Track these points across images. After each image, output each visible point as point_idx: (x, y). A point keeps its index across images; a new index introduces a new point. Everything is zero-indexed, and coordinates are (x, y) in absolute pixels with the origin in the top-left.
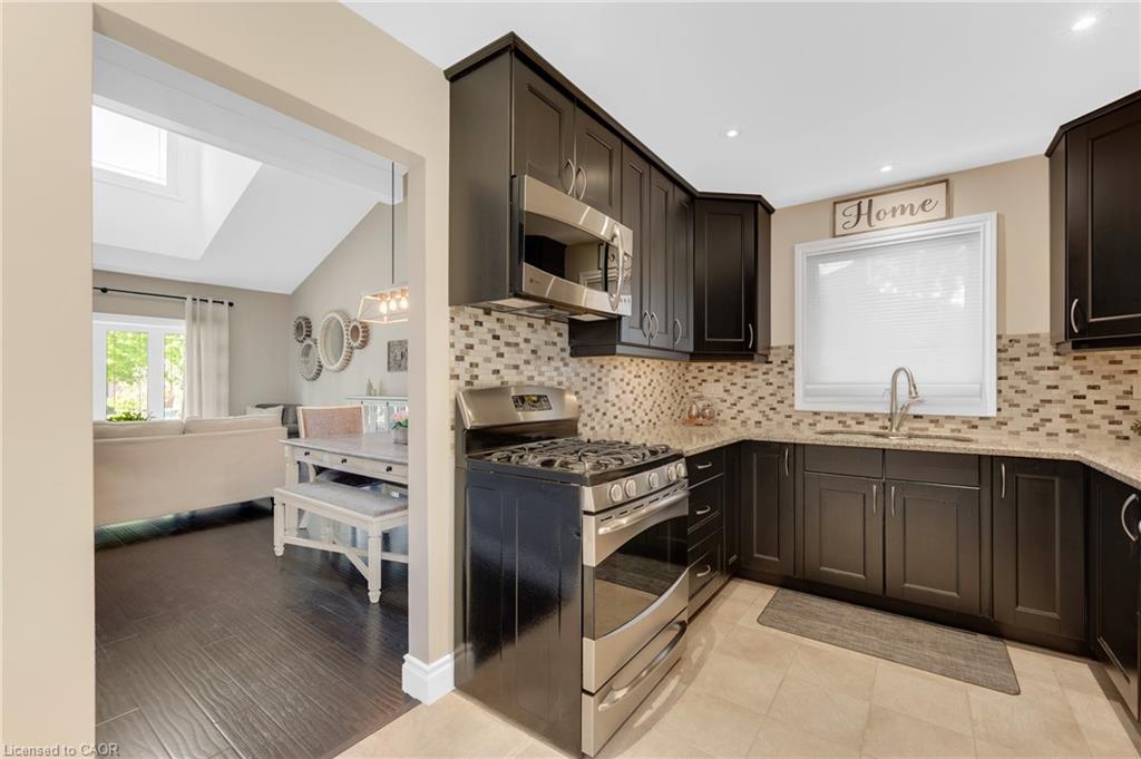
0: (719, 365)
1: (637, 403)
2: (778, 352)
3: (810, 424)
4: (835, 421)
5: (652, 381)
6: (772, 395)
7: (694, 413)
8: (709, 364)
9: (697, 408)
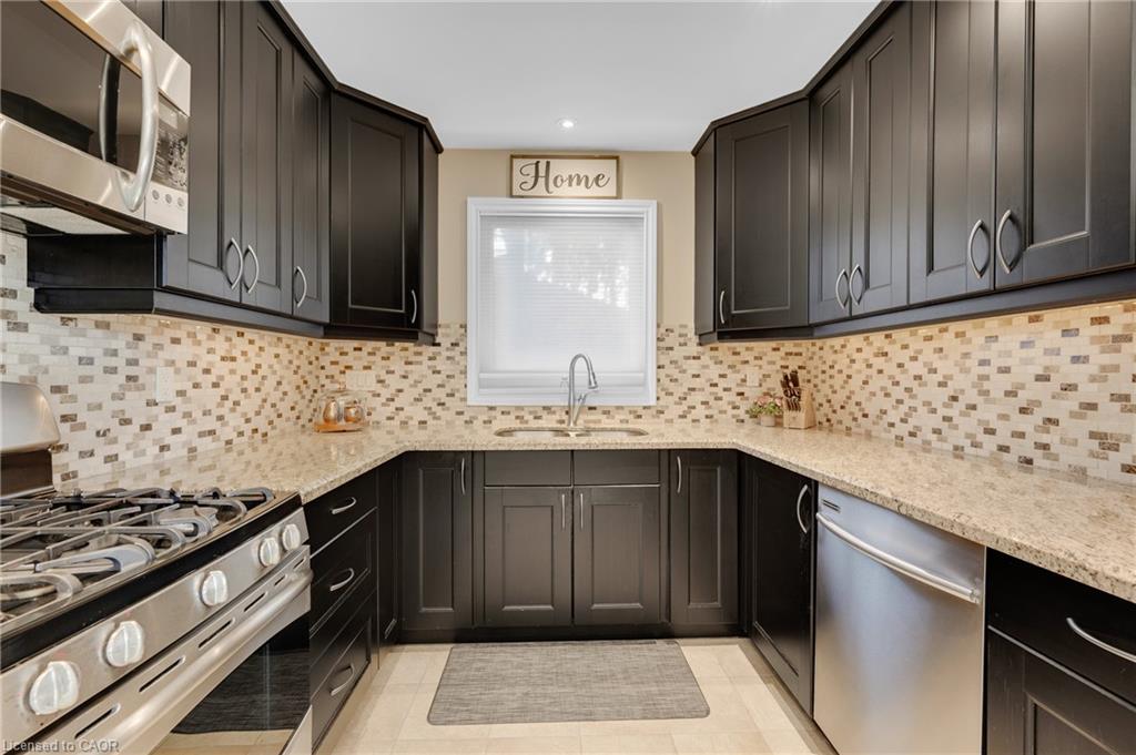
0: (369, 345)
1: (229, 404)
2: (448, 331)
3: (485, 422)
4: (512, 416)
5: (259, 366)
6: (439, 386)
7: (332, 414)
8: (356, 344)
9: (337, 406)
